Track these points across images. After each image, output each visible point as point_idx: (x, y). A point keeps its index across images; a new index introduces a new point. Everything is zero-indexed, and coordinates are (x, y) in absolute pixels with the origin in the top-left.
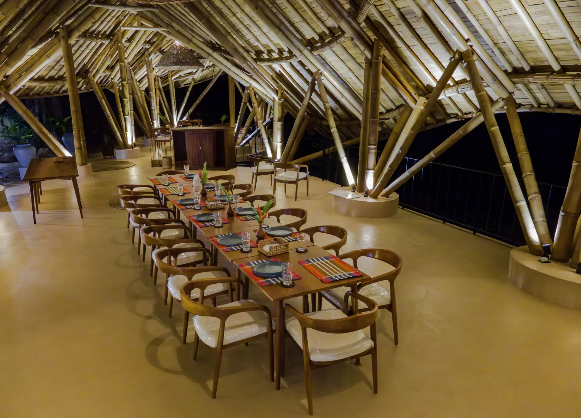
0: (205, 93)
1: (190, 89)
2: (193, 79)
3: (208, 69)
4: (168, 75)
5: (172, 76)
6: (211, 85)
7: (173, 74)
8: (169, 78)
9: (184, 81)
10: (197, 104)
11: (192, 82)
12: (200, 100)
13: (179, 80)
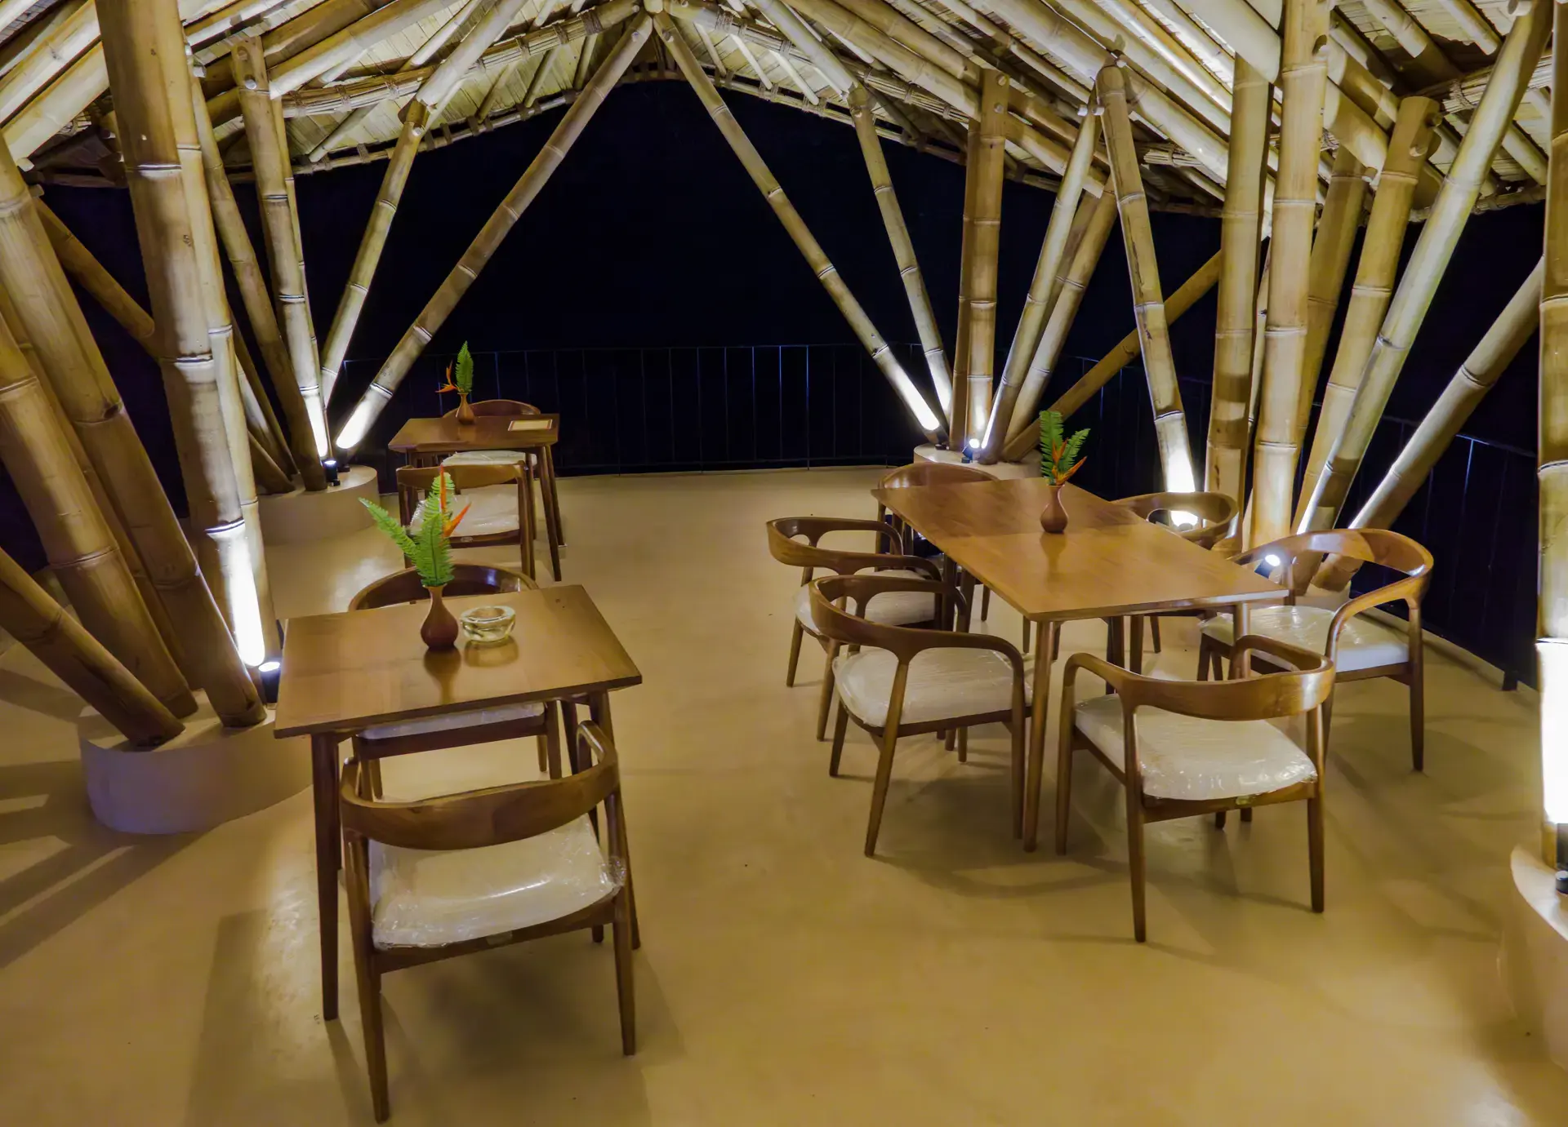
0: (513, 209)
1: (396, 182)
2: (412, 113)
3: (524, 43)
4: (237, 58)
5: (273, 68)
6: (555, 153)
7: (276, 49)
8: (252, 87)
9: (336, 128)
10: (466, 285)
11: (405, 132)
12: (481, 263)
13: (311, 111)
